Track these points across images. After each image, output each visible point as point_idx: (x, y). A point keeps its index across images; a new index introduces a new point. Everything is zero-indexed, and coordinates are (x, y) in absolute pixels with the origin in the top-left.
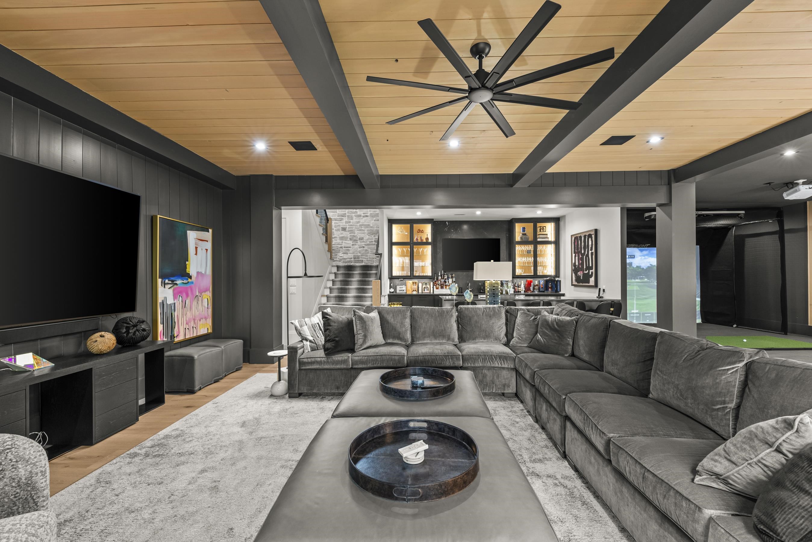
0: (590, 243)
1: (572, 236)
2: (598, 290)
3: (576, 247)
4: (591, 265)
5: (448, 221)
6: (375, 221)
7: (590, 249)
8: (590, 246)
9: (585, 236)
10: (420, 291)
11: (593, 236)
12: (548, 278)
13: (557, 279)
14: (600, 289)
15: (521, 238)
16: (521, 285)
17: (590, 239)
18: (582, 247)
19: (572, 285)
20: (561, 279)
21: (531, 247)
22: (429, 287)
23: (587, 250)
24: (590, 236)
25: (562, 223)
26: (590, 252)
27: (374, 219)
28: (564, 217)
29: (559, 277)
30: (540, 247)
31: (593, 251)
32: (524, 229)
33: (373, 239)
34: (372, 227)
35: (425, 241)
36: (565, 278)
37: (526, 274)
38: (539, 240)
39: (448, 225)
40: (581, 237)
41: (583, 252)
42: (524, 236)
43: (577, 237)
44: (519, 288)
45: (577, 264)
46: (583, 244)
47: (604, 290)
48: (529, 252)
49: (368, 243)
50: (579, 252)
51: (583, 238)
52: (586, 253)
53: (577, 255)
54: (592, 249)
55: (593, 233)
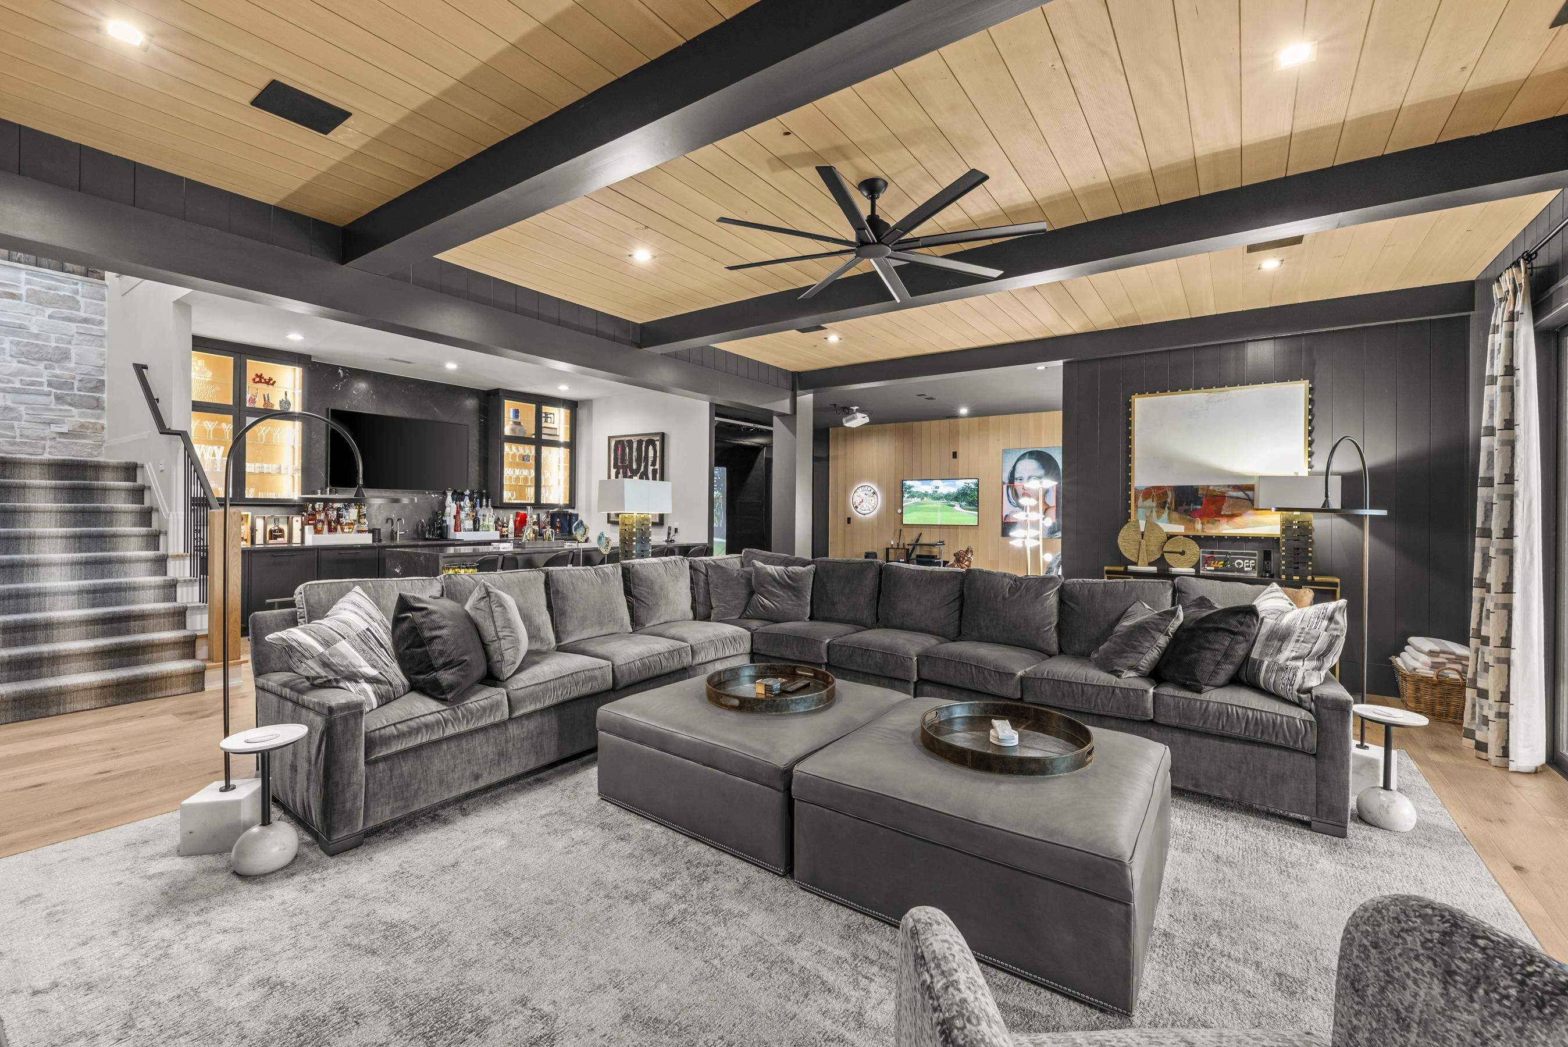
0: (651, 453)
1: (609, 438)
2: (665, 530)
3: (619, 457)
5: (344, 368)
6: (50, 317)
7: (650, 464)
8: (650, 460)
9: (640, 442)
10: (259, 540)
11: (658, 443)
12: (556, 510)
13: (570, 511)
14: (670, 528)
15: (513, 430)
16: (508, 523)
17: (651, 447)
18: (634, 458)
19: (609, 522)
20: (581, 511)
21: (530, 450)
22: (285, 528)
23: (643, 465)
24: (650, 442)
25: (582, 413)
26: (650, 468)
27: (49, 311)
28: (588, 402)
29: (574, 508)
30: (545, 451)
31: (657, 467)
32: (517, 412)
33: (41, 376)
34: (37, 336)
35: (277, 407)
36: (588, 510)
37: (519, 502)
38: (544, 437)
39: (344, 377)
40: (630, 443)
41: (635, 467)
42: (518, 427)
43: (623, 441)
44: (504, 529)
46: (635, 454)
47: (676, 530)
48: (525, 458)
49: (18, 385)
50: (626, 467)
51: (635, 445)
52: (642, 469)
53: (621, 471)
54: (653, 464)
55: (658, 438)
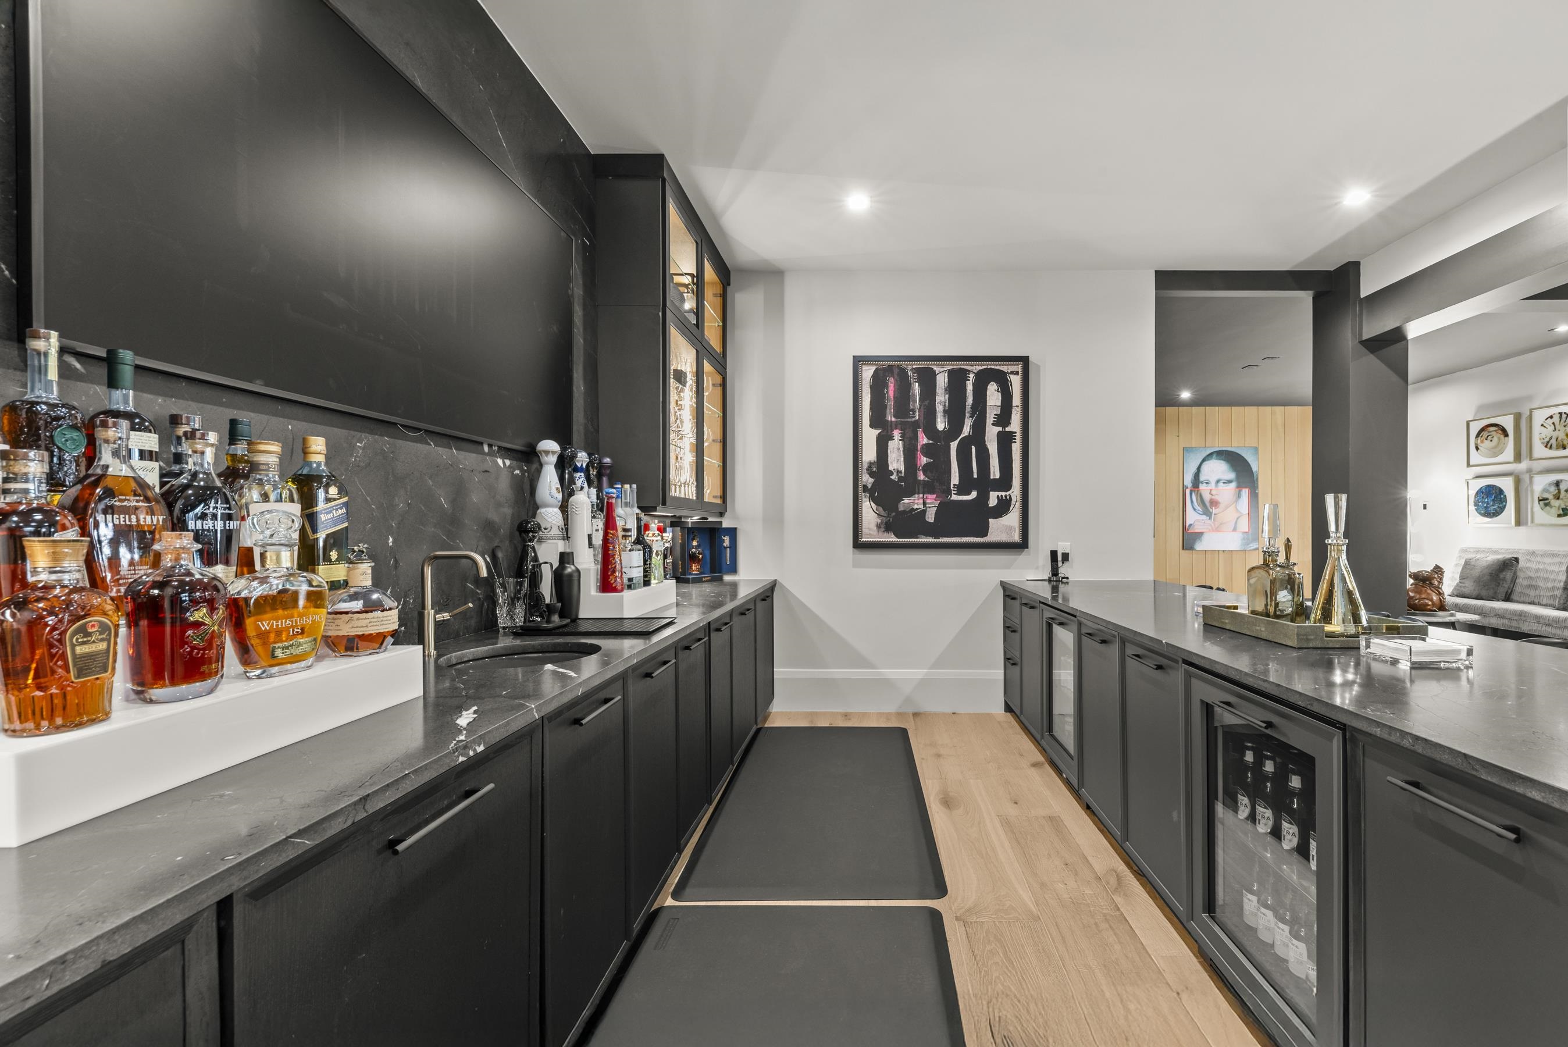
0: (996, 400)
1: (859, 362)
3: (890, 404)
4: (995, 472)
7: (990, 419)
8: (992, 413)
9: (957, 378)
11: (1016, 382)
13: (726, 523)
14: (1053, 553)
17: (991, 387)
18: (939, 408)
23: (968, 422)
24: (991, 376)
26: (992, 432)
29: (727, 515)
31: (1013, 427)
40: (927, 378)
41: (941, 425)
43: (901, 368)
45: (896, 462)
46: (941, 398)
47: (1066, 557)
50: (916, 425)
51: (942, 381)
52: (966, 430)
53: (897, 434)
54: (1004, 419)
55: (1019, 368)
